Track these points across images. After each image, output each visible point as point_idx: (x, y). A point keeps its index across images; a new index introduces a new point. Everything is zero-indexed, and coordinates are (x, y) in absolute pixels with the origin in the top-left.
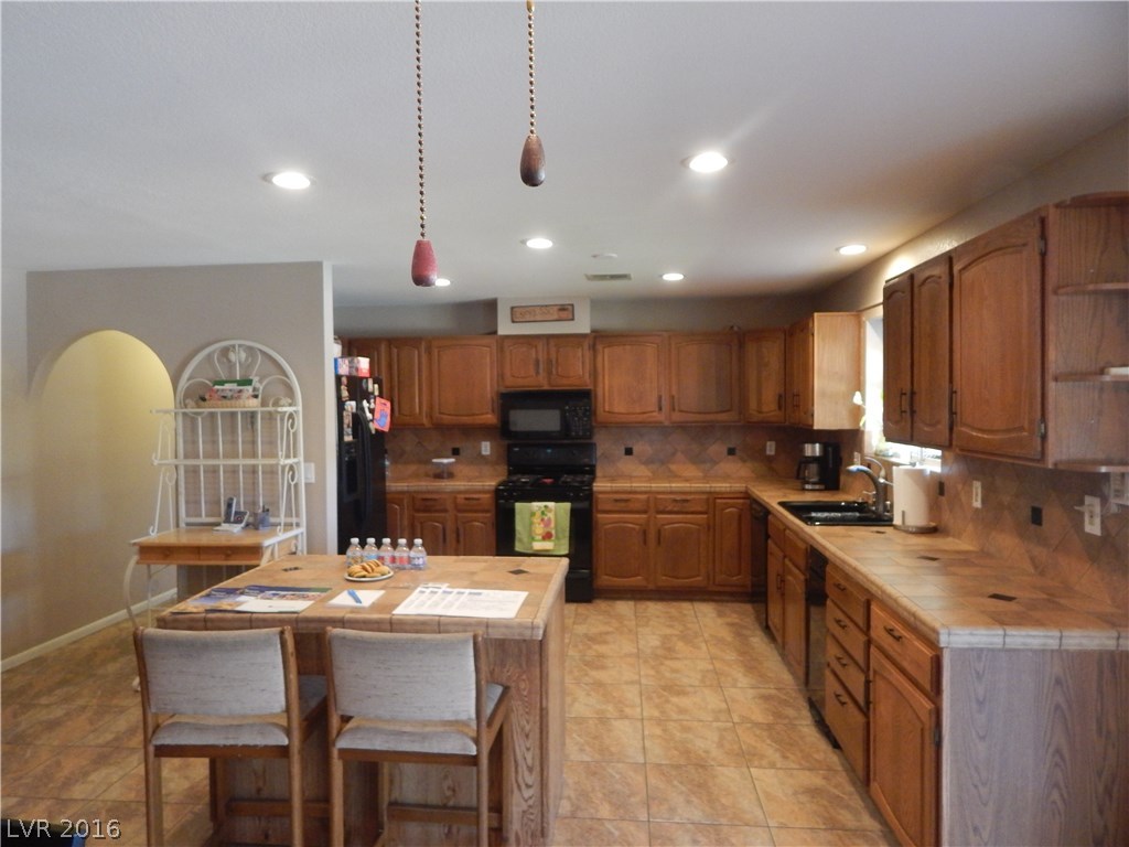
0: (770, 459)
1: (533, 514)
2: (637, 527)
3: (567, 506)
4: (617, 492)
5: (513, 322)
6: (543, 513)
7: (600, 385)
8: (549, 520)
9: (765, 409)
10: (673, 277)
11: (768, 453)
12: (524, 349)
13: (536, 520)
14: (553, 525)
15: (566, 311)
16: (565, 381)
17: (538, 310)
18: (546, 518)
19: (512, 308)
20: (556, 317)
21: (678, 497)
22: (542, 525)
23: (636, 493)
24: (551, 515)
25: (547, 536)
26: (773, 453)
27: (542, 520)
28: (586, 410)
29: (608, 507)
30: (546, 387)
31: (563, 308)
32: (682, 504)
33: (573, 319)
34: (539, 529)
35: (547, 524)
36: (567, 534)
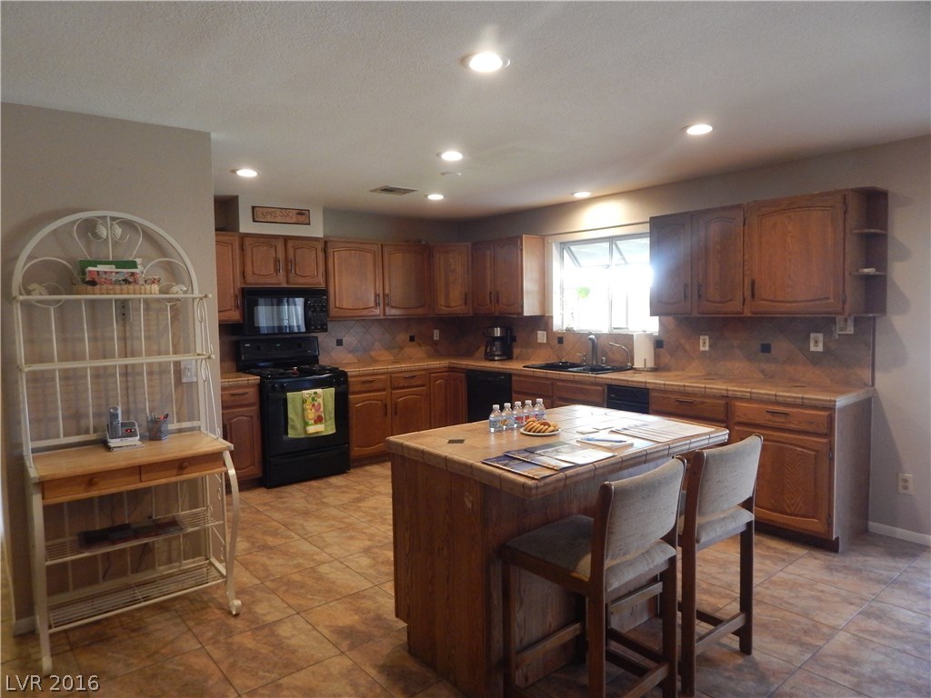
0: (436, 343)
1: (304, 401)
2: (379, 403)
3: (332, 390)
4: (364, 375)
5: (254, 221)
6: (313, 399)
7: (331, 284)
8: (319, 404)
9: (452, 304)
10: (436, 197)
11: (435, 339)
12: (265, 248)
13: (308, 406)
14: (322, 409)
15: (302, 216)
16: (302, 280)
17: (278, 211)
18: (316, 404)
19: (253, 208)
20: (294, 220)
21: (407, 375)
22: (313, 411)
23: (377, 374)
24: (320, 400)
25: (319, 420)
26: (438, 339)
27: (313, 405)
28: (323, 306)
29: (357, 388)
30: (284, 285)
31: (300, 213)
32: (410, 379)
33: (309, 224)
34: (311, 415)
35: (318, 410)
36: (333, 415)
